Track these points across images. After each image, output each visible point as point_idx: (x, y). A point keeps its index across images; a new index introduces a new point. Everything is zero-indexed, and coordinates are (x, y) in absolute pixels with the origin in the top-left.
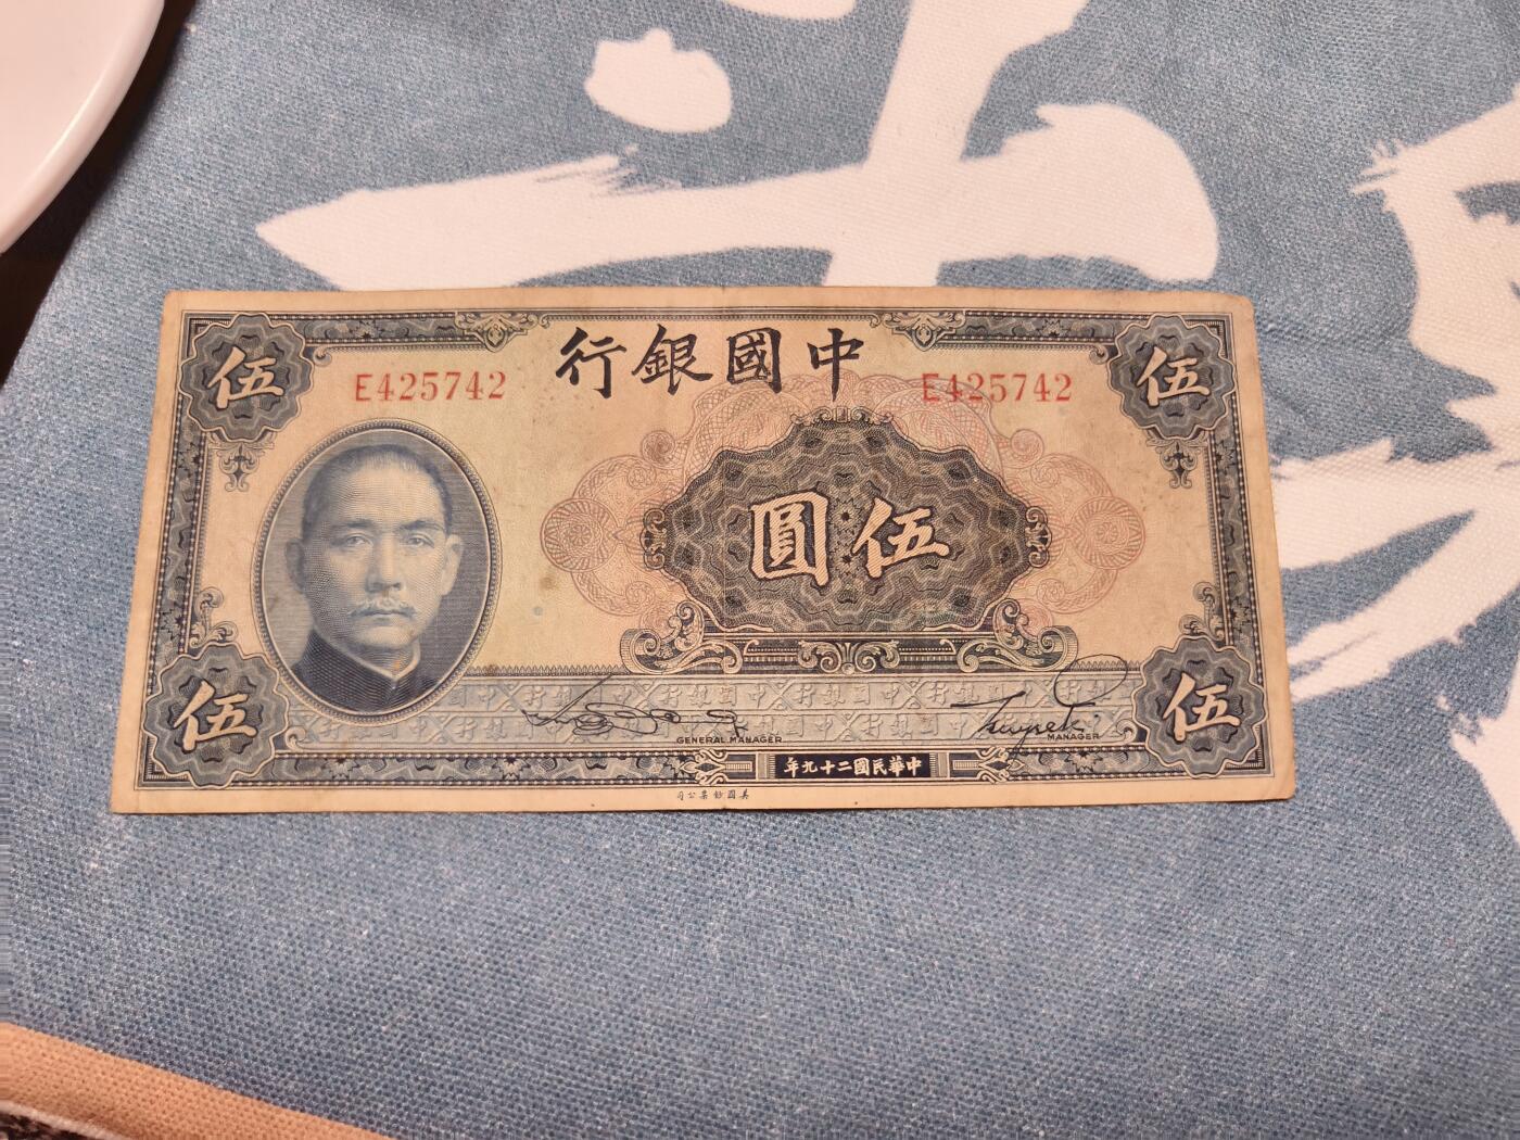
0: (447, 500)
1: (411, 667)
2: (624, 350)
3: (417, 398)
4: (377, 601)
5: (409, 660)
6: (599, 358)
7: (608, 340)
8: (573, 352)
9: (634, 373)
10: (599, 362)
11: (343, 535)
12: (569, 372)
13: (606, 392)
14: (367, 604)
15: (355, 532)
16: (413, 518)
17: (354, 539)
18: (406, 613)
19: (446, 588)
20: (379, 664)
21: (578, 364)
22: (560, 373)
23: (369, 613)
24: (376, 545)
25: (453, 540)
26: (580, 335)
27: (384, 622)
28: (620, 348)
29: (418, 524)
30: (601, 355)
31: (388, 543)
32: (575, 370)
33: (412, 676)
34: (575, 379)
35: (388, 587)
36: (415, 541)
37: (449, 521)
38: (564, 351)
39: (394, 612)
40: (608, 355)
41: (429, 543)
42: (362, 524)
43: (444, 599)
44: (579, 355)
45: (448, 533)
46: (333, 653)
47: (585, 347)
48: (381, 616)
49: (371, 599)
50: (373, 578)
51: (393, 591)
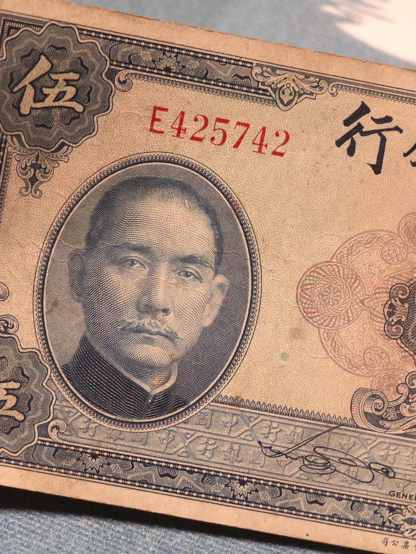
0: (219, 241)
1: (168, 385)
2: (401, 131)
3: (207, 141)
4: (146, 321)
5: (167, 380)
6: (376, 135)
7: (388, 119)
8: (355, 124)
9: (406, 155)
10: (376, 138)
11: (123, 255)
12: (348, 143)
13: (377, 168)
14: (136, 322)
15: (134, 255)
16: (188, 253)
17: (133, 263)
18: (170, 336)
19: (208, 322)
20: (139, 377)
21: (357, 137)
22: (339, 143)
23: (139, 330)
24: (152, 272)
25: (220, 279)
26: (364, 110)
27: (150, 341)
28: (397, 129)
29: (191, 259)
30: (379, 132)
31: (163, 269)
32: (353, 143)
33: (167, 394)
34: (351, 151)
35: (157, 310)
36: (187, 275)
37: (218, 262)
38: (347, 122)
39: (159, 333)
40: (385, 133)
41: (199, 278)
42: (141, 250)
43: (205, 331)
44: (359, 128)
45: (216, 273)
46: (101, 361)
47: (366, 122)
48: (147, 335)
49: (140, 318)
50: (144, 300)
51: (160, 315)
